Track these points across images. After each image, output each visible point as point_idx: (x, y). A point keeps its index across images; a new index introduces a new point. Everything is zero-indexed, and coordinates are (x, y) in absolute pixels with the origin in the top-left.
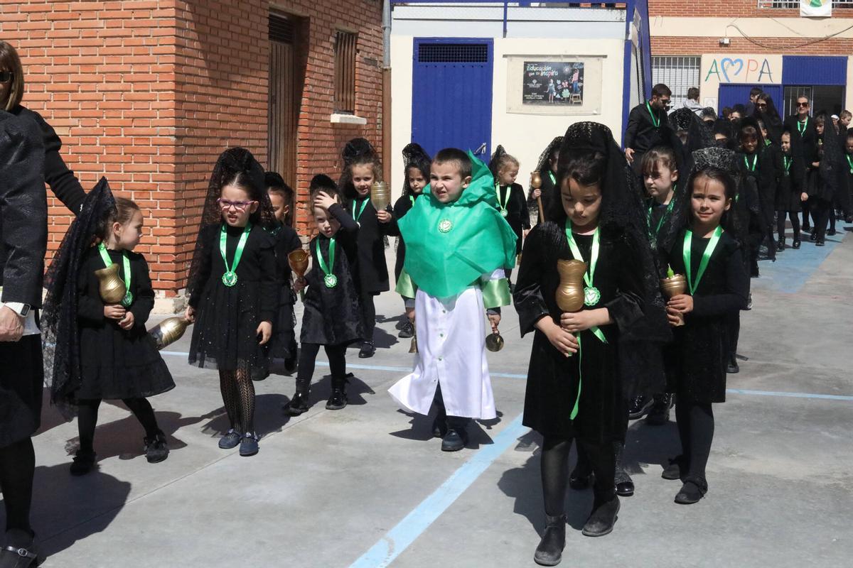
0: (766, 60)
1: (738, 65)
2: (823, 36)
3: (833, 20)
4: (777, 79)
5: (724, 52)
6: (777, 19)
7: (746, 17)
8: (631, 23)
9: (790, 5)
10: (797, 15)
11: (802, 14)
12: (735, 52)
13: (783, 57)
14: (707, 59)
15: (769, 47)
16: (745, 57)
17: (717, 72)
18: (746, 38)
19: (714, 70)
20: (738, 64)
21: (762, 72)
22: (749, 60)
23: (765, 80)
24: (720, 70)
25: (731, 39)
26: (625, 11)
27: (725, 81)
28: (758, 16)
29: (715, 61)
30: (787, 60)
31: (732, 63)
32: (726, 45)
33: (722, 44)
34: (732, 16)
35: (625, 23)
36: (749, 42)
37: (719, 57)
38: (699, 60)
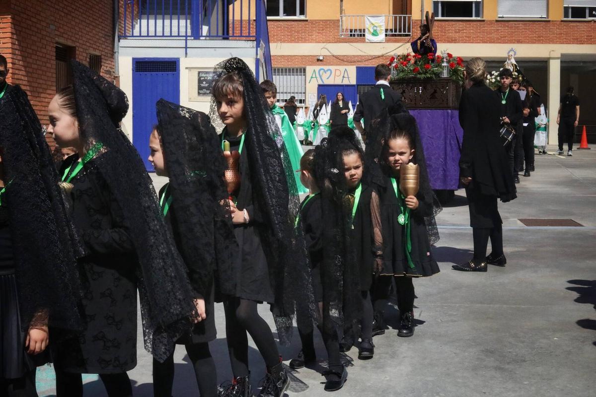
0: (346, 70)
1: (329, 73)
2: (380, 54)
3: (386, 44)
4: (353, 81)
5: (320, 65)
6: (351, 44)
7: (332, 42)
8: (259, 49)
9: (361, 35)
10: (364, 41)
11: (367, 41)
12: (327, 65)
13: (357, 67)
14: (309, 70)
15: (347, 61)
16: (333, 68)
17: (316, 77)
18: (333, 56)
19: (314, 76)
20: (329, 72)
21: (344, 77)
22: (336, 70)
23: (346, 82)
24: (318, 76)
25: (324, 56)
26: (255, 42)
27: (321, 83)
28: (340, 42)
29: (314, 71)
30: (359, 70)
31: (325, 72)
32: (321, 60)
33: (318, 60)
34: (324, 42)
35: (255, 49)
36: (335, 59)
37: (317, 68)
38: (305, 70)
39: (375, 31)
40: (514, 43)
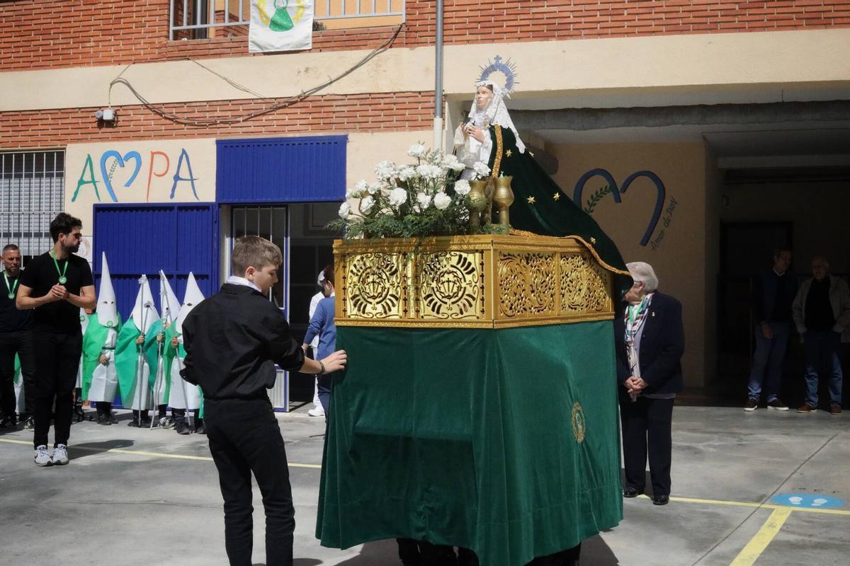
0: (184, 152)
1: (132, 163)
2: (294, 92)
3: (317, 55)
4: (207, 193)
5: (106, 139)
6: (203, 62)
7: (146, 61)
9: (235, 31)
10: (242, 50)
11: (252, 48)
12: (127, 138)
13: (218, 142)
14: (75, 155)
15: (191, 124)
16: (144, 147)
17: (93, 182)
18: (147, 106)
19: (87, 177)
20: (133, 161)
21: (177, 178)
22: (153, 154)
23: (184, 195)
24: (98, 175)
25: (118, 110)
27: (106, 199)
28: (171, 58)
29: (89, 159)
30: (225, 149)
31: (121, 161)
32: (110, 124)
33: (102, 123)
34: (119, 62)
36: (153, 116)
37: (97, 149)
38: (61, 156)
39: (282, 11)
40: (795, 27)
